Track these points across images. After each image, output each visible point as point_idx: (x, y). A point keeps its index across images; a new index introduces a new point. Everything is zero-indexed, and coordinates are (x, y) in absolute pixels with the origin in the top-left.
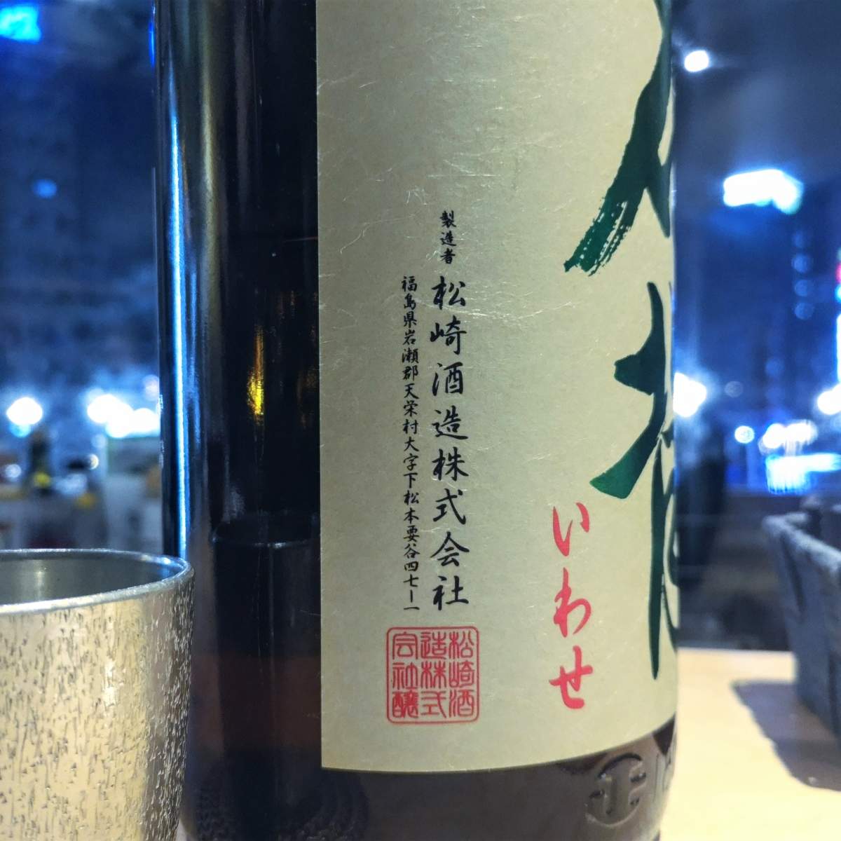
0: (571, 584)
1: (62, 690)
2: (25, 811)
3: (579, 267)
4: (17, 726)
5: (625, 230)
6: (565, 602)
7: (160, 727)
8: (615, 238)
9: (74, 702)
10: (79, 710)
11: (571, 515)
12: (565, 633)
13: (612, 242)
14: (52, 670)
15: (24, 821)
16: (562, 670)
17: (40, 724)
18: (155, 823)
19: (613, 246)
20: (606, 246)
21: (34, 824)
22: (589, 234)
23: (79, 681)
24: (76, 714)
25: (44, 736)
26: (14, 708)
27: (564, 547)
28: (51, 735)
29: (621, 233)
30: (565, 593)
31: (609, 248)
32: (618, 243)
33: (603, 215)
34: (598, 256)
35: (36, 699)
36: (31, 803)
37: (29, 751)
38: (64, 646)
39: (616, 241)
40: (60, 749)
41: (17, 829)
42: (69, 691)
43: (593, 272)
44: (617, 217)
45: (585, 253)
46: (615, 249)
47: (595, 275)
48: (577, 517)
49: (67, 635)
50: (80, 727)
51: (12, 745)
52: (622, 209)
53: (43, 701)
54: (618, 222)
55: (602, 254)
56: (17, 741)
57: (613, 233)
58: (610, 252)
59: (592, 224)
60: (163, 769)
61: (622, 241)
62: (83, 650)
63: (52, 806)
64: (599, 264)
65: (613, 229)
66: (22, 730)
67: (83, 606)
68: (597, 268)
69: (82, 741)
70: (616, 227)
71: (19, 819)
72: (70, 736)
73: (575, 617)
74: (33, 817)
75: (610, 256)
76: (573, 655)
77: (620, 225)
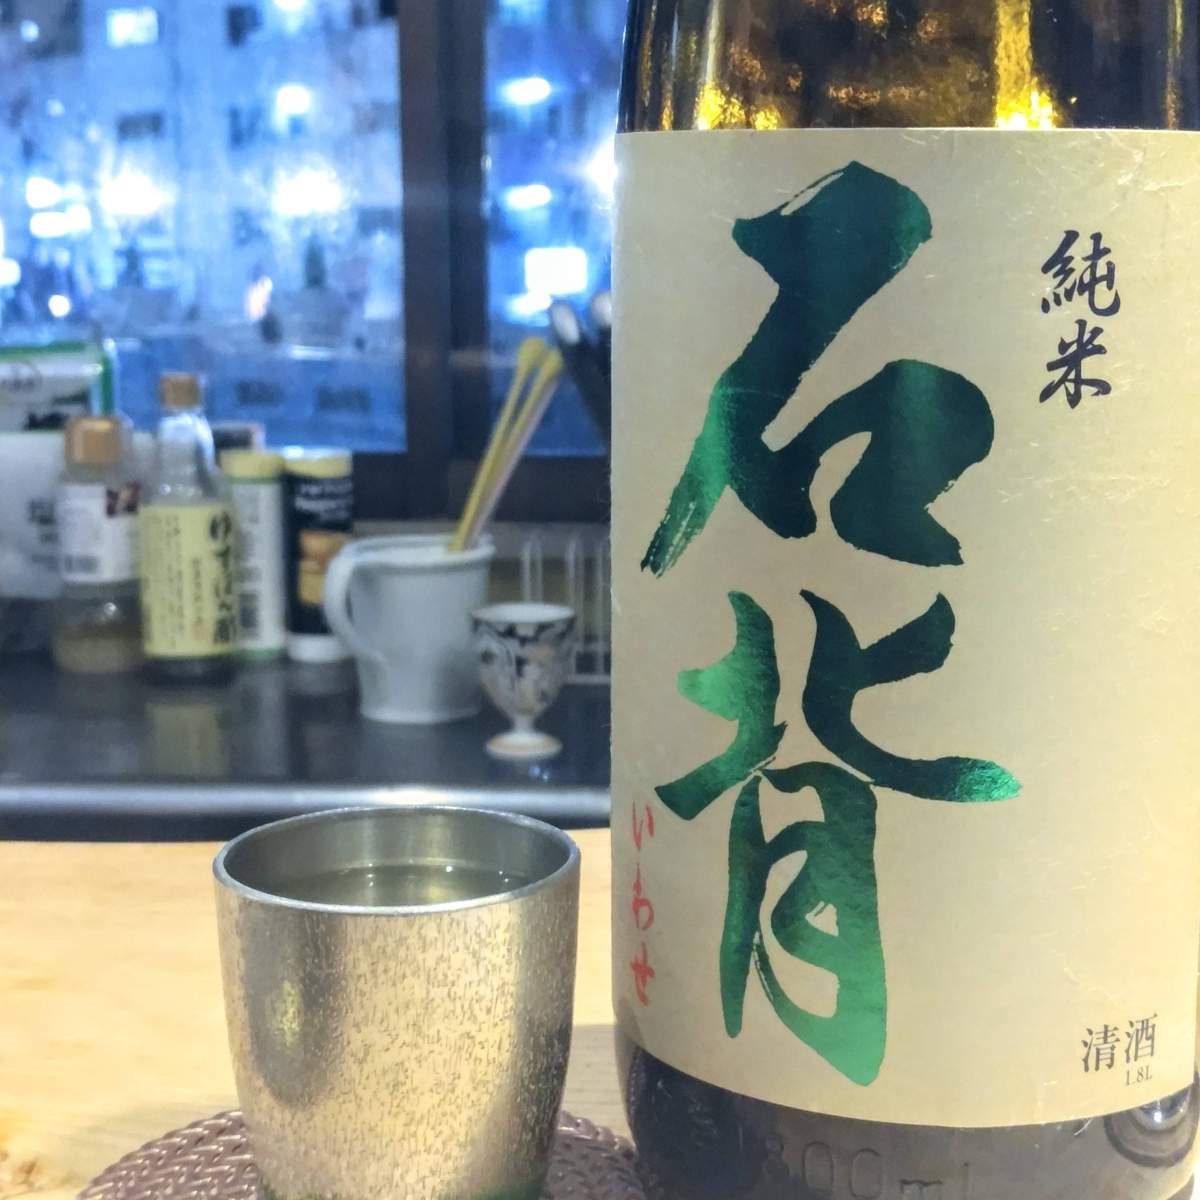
2: (496, 1055)
3: (649, 569)
4: (492, 990)
5: (693, 533)
8: (680, 541)
13: (678, 546)
15: (494, 1062)
19: (678, 550)
20: (671, 549)
22: (657, 535)
29: (687, 537)
31: (674, 553)
32: (684, 548)
33: (669, 516)
34: (664, 559)
36: (499, 1048)
39: (681, 544)
43: (660, 575)
44: (683, 518)
45: (654, 554)
46: (680, 553)
47: (661, 578)
51: (490, 1004)
52: (689, 510)
54: (684, 523)
55: (667, 557)
57: (679, 535)
58: (675, 556)
59: (659, 525)
61: (689, 545)
64: (664, 568)
65: (678, 531)
66: (495, 993)
68: (663, 571)
70: (682, 529)
71: (492, 1061)
75: (675, 561)
77: (688, 526)
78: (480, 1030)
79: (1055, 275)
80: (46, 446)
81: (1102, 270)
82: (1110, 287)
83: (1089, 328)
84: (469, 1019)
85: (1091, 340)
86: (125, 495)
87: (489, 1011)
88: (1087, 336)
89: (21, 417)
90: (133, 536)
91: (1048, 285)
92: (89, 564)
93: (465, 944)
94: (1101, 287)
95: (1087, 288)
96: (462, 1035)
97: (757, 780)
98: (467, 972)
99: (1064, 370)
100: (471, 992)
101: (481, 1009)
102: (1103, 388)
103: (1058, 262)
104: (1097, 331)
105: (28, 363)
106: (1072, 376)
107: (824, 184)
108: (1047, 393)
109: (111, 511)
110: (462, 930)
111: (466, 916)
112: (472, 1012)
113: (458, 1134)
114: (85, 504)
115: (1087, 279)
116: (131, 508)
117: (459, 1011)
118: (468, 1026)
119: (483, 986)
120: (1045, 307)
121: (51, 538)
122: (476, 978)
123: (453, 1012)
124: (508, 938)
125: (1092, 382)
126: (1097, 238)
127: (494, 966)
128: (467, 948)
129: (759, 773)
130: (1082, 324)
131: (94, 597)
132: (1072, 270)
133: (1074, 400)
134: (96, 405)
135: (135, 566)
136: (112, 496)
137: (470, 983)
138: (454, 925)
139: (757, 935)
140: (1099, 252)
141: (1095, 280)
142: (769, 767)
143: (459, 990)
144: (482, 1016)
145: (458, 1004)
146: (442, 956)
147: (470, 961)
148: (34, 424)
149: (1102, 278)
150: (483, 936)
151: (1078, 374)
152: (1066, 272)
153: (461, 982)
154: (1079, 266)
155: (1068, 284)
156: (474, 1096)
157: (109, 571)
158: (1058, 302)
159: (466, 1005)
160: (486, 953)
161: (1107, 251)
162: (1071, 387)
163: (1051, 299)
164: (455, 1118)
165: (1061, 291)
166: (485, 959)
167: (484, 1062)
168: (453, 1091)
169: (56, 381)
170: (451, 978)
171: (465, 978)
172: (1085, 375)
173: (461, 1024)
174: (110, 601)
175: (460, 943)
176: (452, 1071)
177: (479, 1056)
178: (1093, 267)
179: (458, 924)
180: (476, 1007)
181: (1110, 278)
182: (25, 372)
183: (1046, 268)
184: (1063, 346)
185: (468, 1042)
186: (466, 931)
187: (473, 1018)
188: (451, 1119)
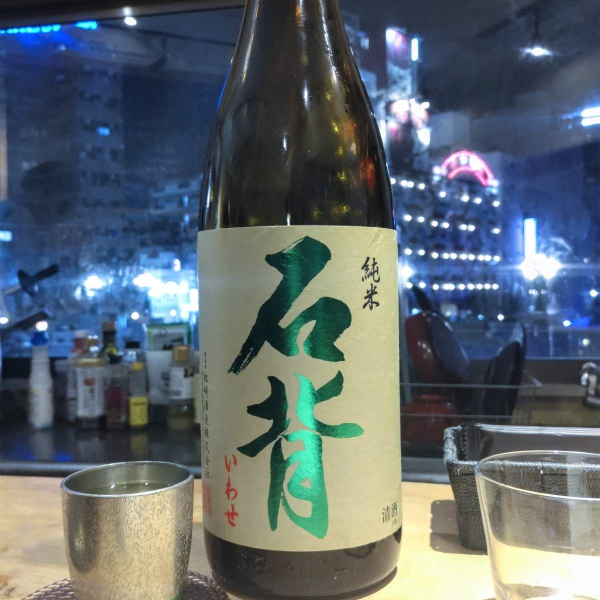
0: (231, 482)
1: (158, 516)
3: (232, 372)
4: (146, 527)
5: (252, 358)
6: (229, 487)
7: (185, 526)
8: (247, 361)
9: (161, 520)
10: (163, 521)
11: (230, 459)
12: (229, 498)
13: (245, 363)
14: (156, 511)
16: (228, 511)
17: (152, 526)
18: (184, 555)
20: (243, 364)
21: (151, 555)
22: (236, 360)
23: (163, 514)
24: (162, 523)
25: (154, 529)
26: (145, 521)
27: (228, 468)
28: (155, 529)
29: (250, 360)
30: (229, 485)
32: (248, 363)
33: (241, 354)
34: (239, 368)
35: (151, 518)
36: (150, 549)
37: (150, 534)
38: (159, 503)
40: (157, 534)
41: (146, 556)
42: (160, 516)
44: (248, 354)
45: (234, 367)
46: (246, 365)
47: (238, 375)
48: (233, 460)
49: (159, 500)
50: (163, 526)
51: (145, 532)
52: (250, 350)
53: (153, 519)
54: (248, 355)
55: (241, 367)
56: (146, 531)
58: (244, 367)
59: (237, 357)
60: (186, 538)
61: (250, 362)
62: (164, 504)
63: (156, 549)
64: (240, 371)
65: (245, 358)
66: (147, 528)
67: (164, 492)
68: (239, 373)
69: (163, 531)
70: (248, 357)
72: (161, 529)
73: (232, 494)
74: (150, 553)
76: (231, 507)
77: (250, 356)
78: (141, 542)
79: (365, 270)
80: (167, 354)
81: (376, 269)
82: (378, 274)
83: (374, 286)
84: (137, 537)
85: (374, 290)
86: (190, 371)
87: (145, 535)
88: (373, 289)
89: (161, 346)
90: (192, 384)
91: (363, 273)
92: (178, 393)
93: (135, 509)
94: (376, 274)
95: (372, 274)
96: (134, 543)
97: (280, 439)
98: (136, 519)
99: (368, 299)
100: (137, 527)
101: (142, 534)
102: (378, 304)
103: (365, 267)
104: (375, 287)
105: (164, 329)
106: (370, 301)
107: (298, 243)
108: (365, 306)
109: (186, 376)
110: (133, 504)
111: (135, 499)
112: (138, 534)
113: (134, 581)
114: (178, 373)
115: (372, 271)
116: (192, 375)
117: (133, 534)
118: (136, 540)
119: (142, 525)
120: (363, 280)
121: (167, 385)
122: (140, 522)
123: (131, 534)
124: (152, 507)
125: (375, 303)
126: (374, 259)
127: (147, 518)
128: (136, 510)
129: (281, 437)
130: (372, 285)
131: (180, 404)
132: (369, 269)
133: (371, 308)
134: (186, 342)
135: (192, 393)
136: (186, 371)
137: (137, 524)
138: (131, 502)
139: (282, 493)
140: (375, 264)
141: (374, 272)
142: (285, 434)
143: (133, 527)
144: (142, 537)
145: (133, 531)
146: (126, 514)
147: (137, 516)
148: (166, 348)
149: (376, 271)
150: (142, 506)
151: (372, 301)
152: (367, 269)
153: (133, 523)
154: (370, 267)
155: (368, 273)
156: (140, 566)
157: (184, 396)
158: (366, 278)
159: (136, 532)
160: (143, 512)
161: (376, 263)
162: (370, 304)
163: (364, 277)
164: (132, 574)
165: (366, 275)
166: (143, 515)
167: (143, 554)
168: (131, 565)
169: (173, 334)
170: (129, 522)
171: (135, 522)
172: (373, 301)
173: (134, 539)
174: (185, 405)
175: (133, 509)
176: (131, 557)
177: (141, 551)
178: (374, 268)
179: (132, 502)
180: (140, 533)
181: (377, 271)
182: (163, 331)
183: (362, 268)
184: (368, 292)
185: (137, 546)
186: (135, 505)
187: (138, 537)
188: (131, 576)
